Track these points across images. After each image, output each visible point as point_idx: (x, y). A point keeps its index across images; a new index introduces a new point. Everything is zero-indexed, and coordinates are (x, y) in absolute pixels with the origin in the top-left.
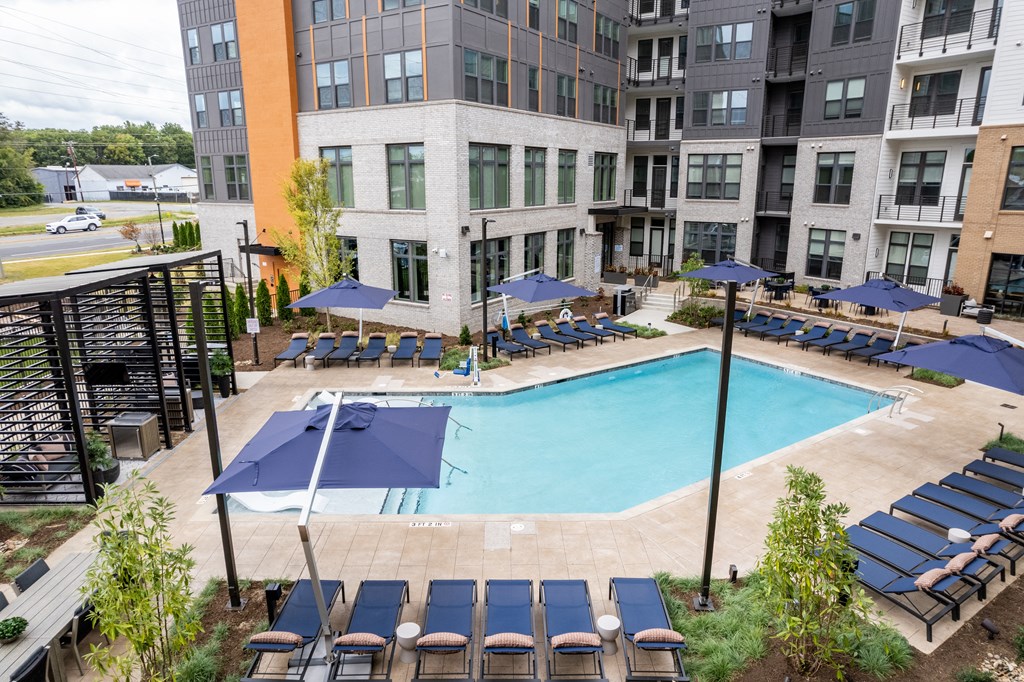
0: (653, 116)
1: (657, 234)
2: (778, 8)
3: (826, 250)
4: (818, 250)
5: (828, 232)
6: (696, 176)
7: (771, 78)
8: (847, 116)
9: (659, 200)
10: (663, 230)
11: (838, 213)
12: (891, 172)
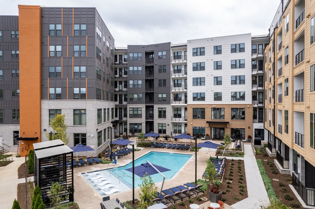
0: (118, 99)
1: (121, 126)
2: (146, 78)
3: (162, 128)
4: (160, 128)
5: (162, 124)
6: (131, 113)
7: (146, 92)
8: (163, 101)
9: (121, 118)
10: (122, 125)
11: (164, 120)
12: (172, 111)
